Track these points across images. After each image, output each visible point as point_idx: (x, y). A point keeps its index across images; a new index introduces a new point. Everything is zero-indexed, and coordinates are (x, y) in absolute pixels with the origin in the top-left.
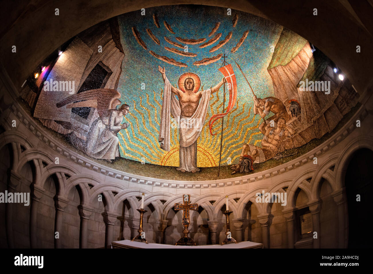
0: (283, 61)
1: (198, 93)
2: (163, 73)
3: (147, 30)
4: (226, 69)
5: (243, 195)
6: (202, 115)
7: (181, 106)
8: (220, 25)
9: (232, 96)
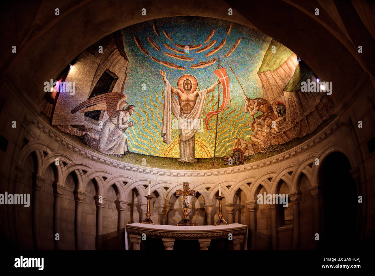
0: (271, 67)
1: (195, 93)
2: (164, 75)
3: (148, 38)
4: (221, 72)
5: (234, 183)
6: (199, 112)
7: (180, 104)
8: (215, 32)
9: (225, 96)
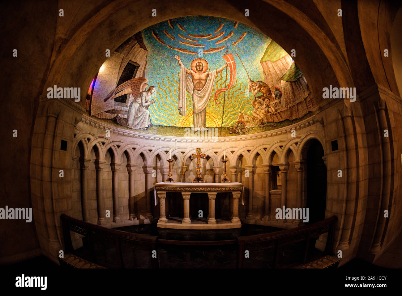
0: (272, 58)
1: (206, 73)
2: (179, 59)
3: (164, 31)
4: (228, 57)
5: (237, 149)
6: (210, 89)
7: (193, 82)
8: (224, 26)
9: (232, 77)
